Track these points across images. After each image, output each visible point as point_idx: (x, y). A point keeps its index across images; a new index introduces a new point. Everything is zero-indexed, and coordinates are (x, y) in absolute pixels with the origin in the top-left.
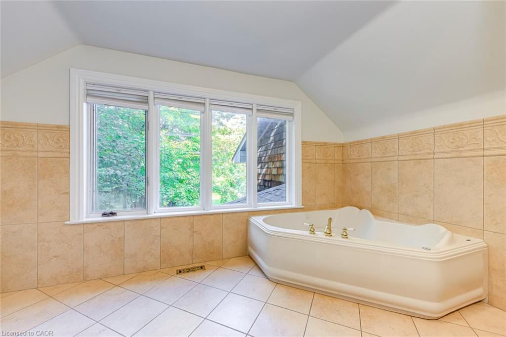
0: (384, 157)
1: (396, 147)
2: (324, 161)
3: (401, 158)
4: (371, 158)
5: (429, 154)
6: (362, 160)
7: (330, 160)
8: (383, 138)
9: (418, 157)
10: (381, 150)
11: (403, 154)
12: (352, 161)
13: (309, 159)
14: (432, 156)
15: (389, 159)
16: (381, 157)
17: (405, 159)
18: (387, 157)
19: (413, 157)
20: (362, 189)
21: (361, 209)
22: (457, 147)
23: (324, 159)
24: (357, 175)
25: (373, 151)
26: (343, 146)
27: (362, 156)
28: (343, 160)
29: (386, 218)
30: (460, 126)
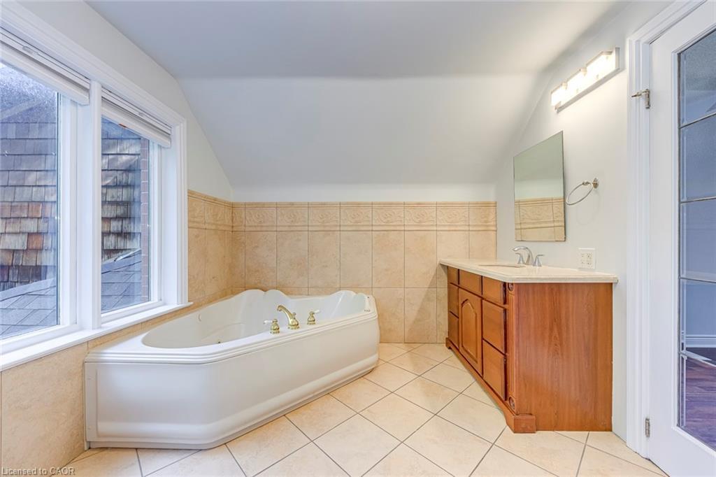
0: (293, 226)
1: (306, 216)
2: (214, 227)
3: (310, 229)
4: (277, 226)
5: (336, 226)
6: (264, 229)
7: (220, 225)
8: (292, 204)
9: (327, 229)
10: (289, 218)
11: (314, 224)
12: (247, 229)
13: (197, 222)
14: (338, 229)
15: (299, 228)
16: (289, 226)
17: (314, 229)
18: (296, 226)
19: (322, 228)
20: (264, 265)
21: (265, 290)
22: (357, 222)
23: (214, 224)
24: (257, 247)
25: (279, 218)
26: (232, 206)
27: (264, 222)
28: (233, 227)
29: (296, 295)
30: (358, 205)
